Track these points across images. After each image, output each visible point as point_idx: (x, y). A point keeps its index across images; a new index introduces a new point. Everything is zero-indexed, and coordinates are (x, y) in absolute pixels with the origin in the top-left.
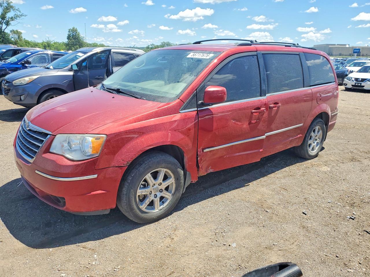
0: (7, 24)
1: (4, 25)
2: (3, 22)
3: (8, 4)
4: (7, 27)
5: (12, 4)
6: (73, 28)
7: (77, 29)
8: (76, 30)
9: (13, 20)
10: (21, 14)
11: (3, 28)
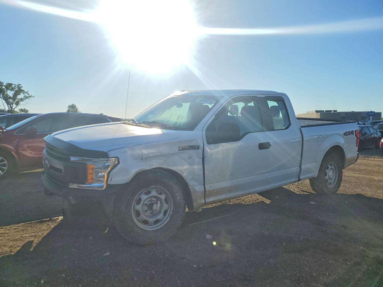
0: (17, 104)
1: (14, 105)
2: (13, 103)
3: (19, 88)
4: (16, 107)
5: (22, 89)
6: (73, 105)
7: (76, 105)
8: (75, 107)
9: (22, 101)
10: (29, 96)
11: (13, 107)
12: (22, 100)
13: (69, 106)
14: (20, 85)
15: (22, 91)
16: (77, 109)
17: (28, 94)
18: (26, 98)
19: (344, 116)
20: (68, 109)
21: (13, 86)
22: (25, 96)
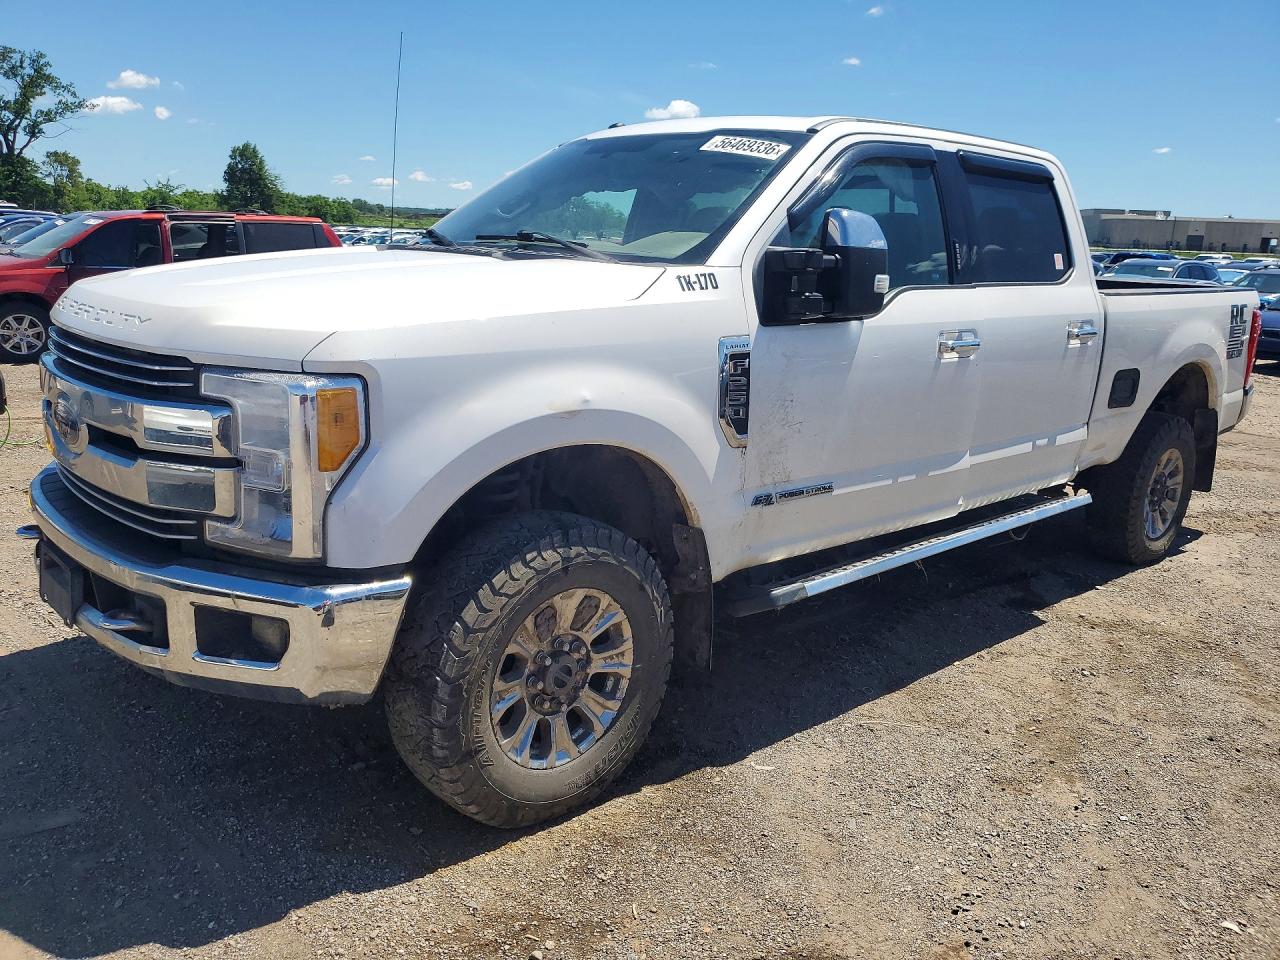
0: (34, 131)
1: (20, 133)
2: (18, 126)
3: (38, 69)
4: (30, 141)
6: (246, 146)
7: (258, 148)
8: (254, 153)
9: (50, 120)
10: (77, 101)
11: (18, 146)
12: (49, 117)
13: (233, 151)
14: (41, 56)
15: (49, 79)
16: (261, 162)
17: (74, 94)
18: (66, 108)
19: (1201, 233)
20: (229, 161)
21: (16, 57)
22: (60, 102)
